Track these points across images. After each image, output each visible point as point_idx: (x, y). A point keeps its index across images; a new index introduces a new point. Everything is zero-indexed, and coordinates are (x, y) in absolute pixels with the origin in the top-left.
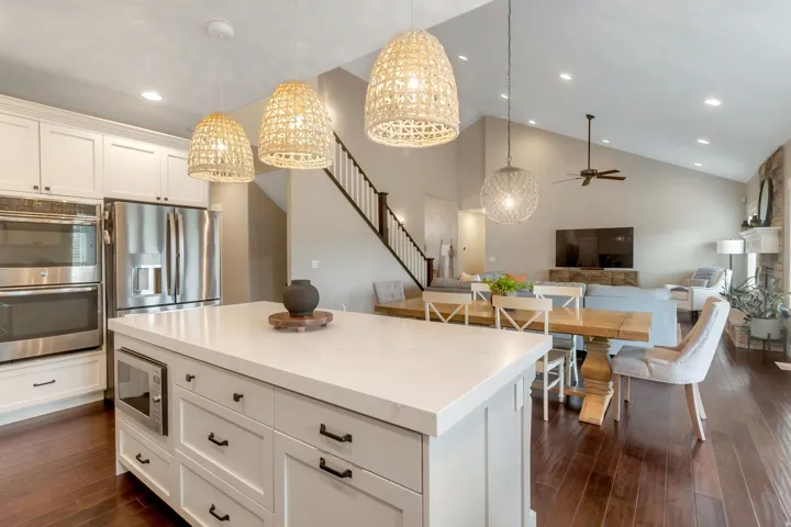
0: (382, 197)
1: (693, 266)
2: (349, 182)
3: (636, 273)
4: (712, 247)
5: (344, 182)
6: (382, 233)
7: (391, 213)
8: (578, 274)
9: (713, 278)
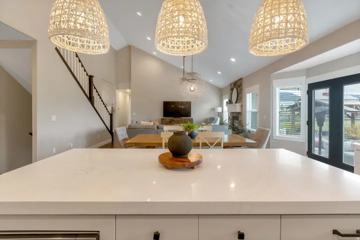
0: (91, 78)
1: (208, 116)
2: (74, 64)
3: (192, 119)
4: (213, 109)
5: (71, 64)
6: (91, 99)
7: (95, 88)
8: (172, 120)
9: (215, 120)
